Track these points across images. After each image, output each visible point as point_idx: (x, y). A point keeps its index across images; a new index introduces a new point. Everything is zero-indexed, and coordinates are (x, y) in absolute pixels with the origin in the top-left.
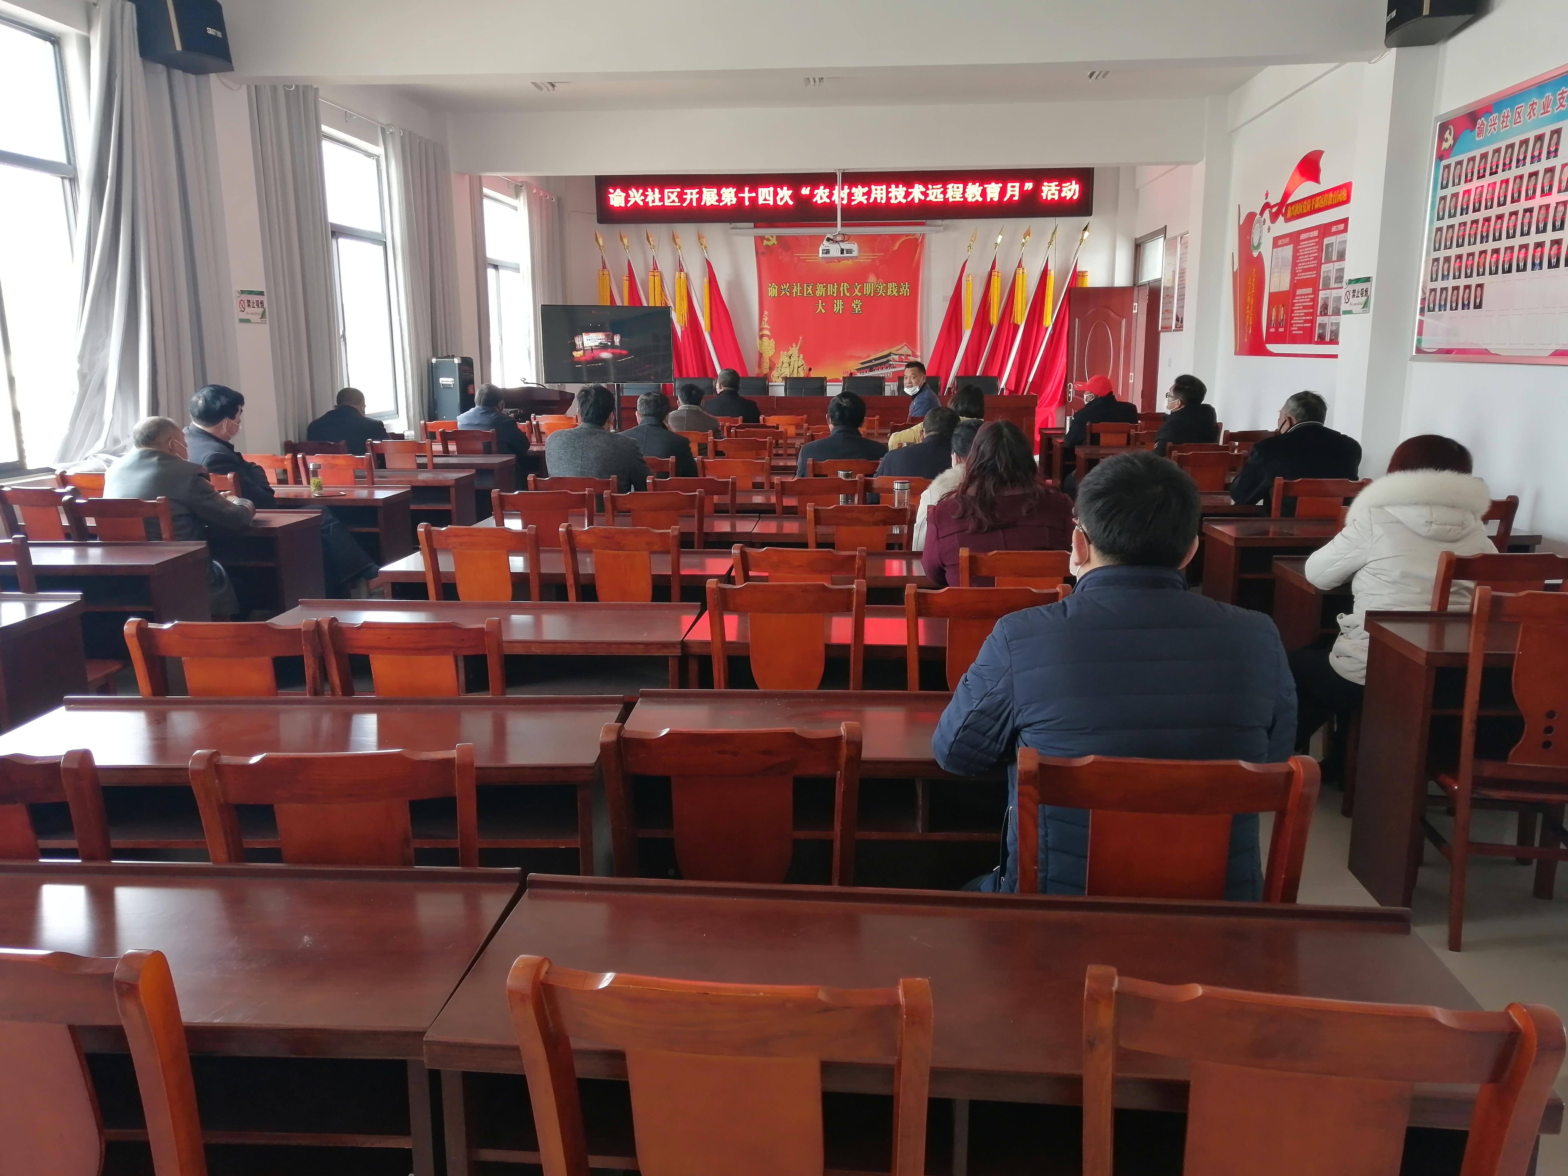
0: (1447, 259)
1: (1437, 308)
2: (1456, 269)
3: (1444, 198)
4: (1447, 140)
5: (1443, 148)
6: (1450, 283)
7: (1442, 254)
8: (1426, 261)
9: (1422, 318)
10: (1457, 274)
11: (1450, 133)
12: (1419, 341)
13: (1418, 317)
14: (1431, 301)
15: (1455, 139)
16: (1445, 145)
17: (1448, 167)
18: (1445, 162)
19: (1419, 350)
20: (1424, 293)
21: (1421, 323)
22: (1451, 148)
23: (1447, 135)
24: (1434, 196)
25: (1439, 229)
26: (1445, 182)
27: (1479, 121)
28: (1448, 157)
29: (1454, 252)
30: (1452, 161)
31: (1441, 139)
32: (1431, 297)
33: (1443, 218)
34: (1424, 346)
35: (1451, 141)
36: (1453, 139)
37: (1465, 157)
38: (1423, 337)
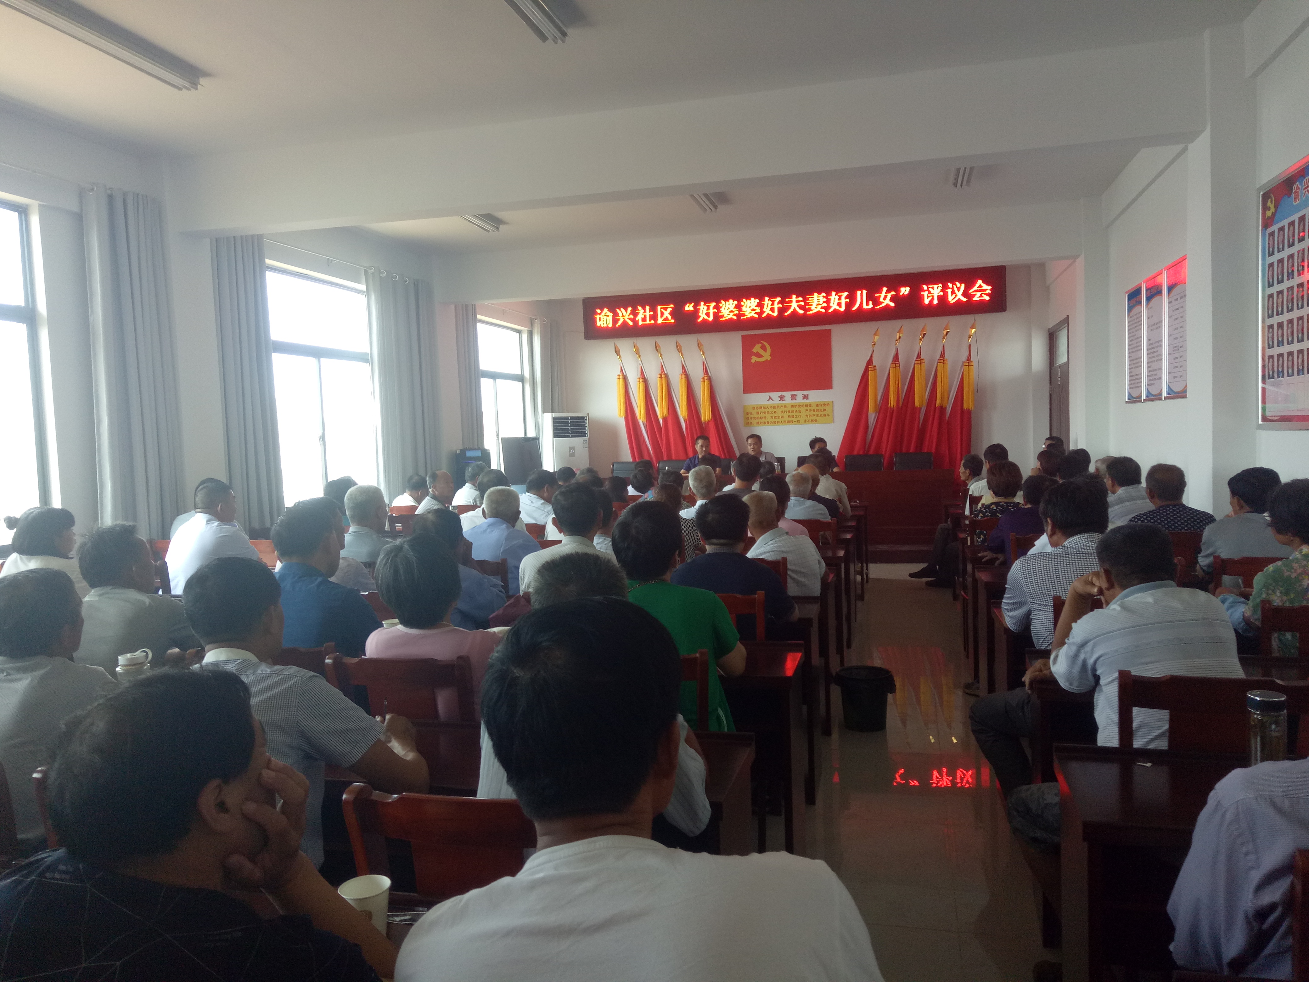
0: (1280, 325)
1: (1276, 376)
2: (1289, 334)
3: (1271, 265)
4: (1269, 209)
5: (1266, 217)
6: (1285, 349)
7: (1275, 320)
8: (1263, 328)
9: (1265, 386)
10: (1290, 339)
11: (1271, 202)
12: (1264, 409)
13: (1260, 385)
14: (1270, 369)
15: (1276, 207)
16: (1269, 213)
17: (1272, 234)
18: (1270, 230)
19: (1265, 419)
20: (1263, 360)
21: (1264, 390)
22: (1274, 214)
23: (1269, 204)
24: (1263, 265)
25: (1271, 296)
26: (1271, 249)
27: (1295, 186)
28: (1272, 225)
29: (1285, 318)
30: (1275, 228)
31: (1265, 208)
32: (1270, 364)
33: (1273, 285)
34: (1268, 413)
35: (1273, 209)
36: (1275, 207)
37: (1285, 223)
38: (1267, 405)
